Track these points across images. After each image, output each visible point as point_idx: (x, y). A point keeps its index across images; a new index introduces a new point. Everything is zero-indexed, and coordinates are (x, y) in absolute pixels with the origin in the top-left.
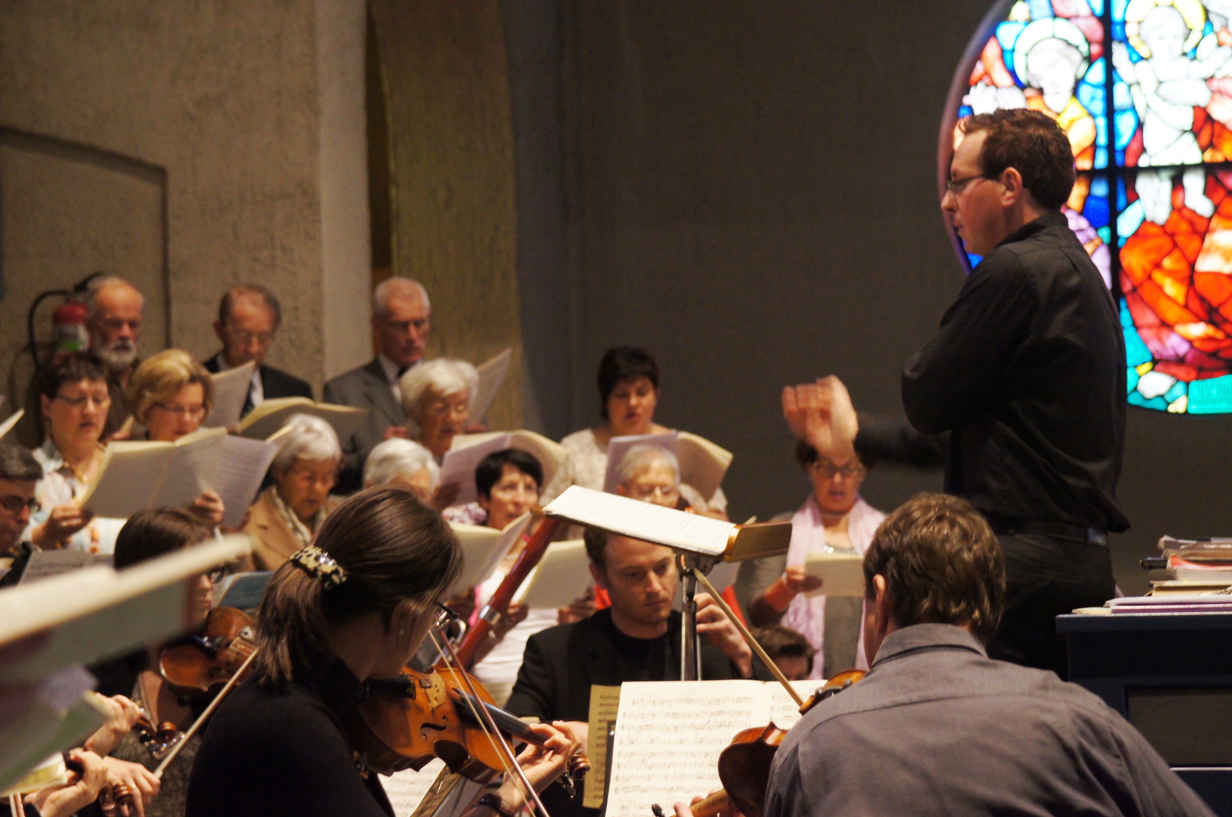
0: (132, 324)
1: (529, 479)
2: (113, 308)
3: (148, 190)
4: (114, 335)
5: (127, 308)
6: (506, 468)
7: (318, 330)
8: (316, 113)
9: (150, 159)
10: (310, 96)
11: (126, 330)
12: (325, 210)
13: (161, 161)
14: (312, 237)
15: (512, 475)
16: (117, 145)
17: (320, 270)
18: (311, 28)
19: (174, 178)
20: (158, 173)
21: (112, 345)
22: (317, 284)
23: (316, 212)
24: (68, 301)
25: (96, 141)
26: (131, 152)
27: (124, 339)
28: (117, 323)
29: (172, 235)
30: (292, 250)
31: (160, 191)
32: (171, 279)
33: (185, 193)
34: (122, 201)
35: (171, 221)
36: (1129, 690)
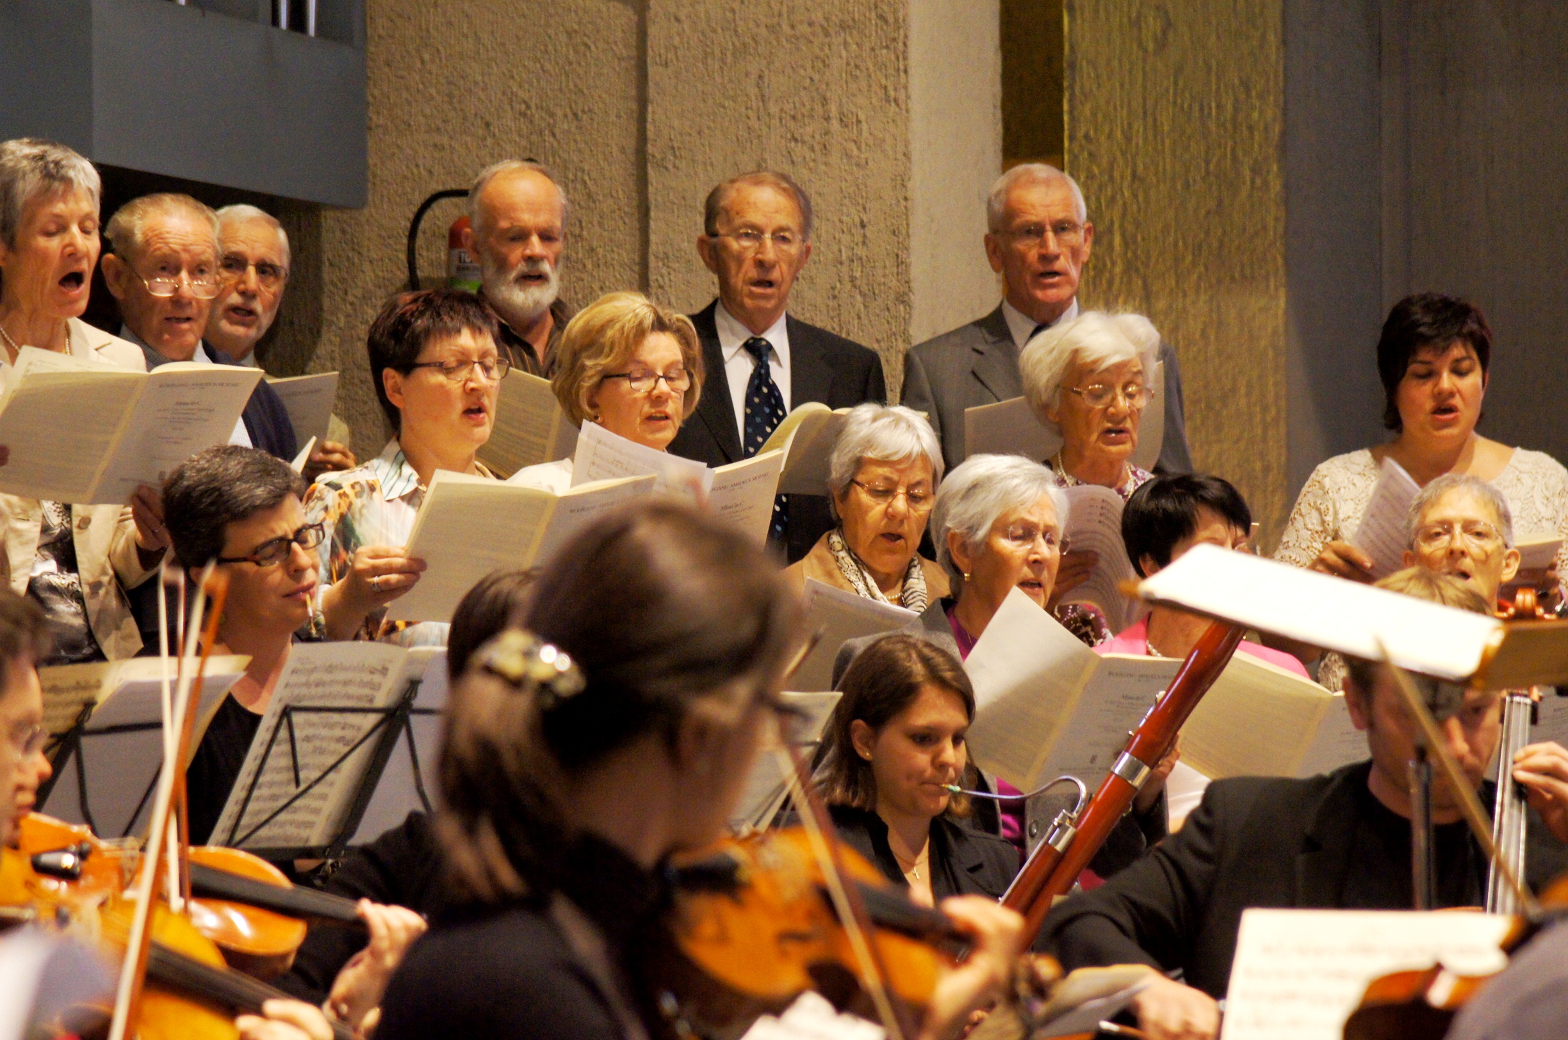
0: (545, 236)
2: (509, 210)
4: (517, 254)
5: (533, 207)
7: (901, 263)
11: (537, 247)
12: (917, 50)
14: (894, 100)
17: (907, 156)
21: (513, 274)
23: (904, 56)
27: (535, 261)
28: (520, 235)
29: (652, 91)
30: (859, 122)
31: (635, 18)
32: (651, 172)
33: (678, 20)
34: (570, 34)
35: (652, 70)
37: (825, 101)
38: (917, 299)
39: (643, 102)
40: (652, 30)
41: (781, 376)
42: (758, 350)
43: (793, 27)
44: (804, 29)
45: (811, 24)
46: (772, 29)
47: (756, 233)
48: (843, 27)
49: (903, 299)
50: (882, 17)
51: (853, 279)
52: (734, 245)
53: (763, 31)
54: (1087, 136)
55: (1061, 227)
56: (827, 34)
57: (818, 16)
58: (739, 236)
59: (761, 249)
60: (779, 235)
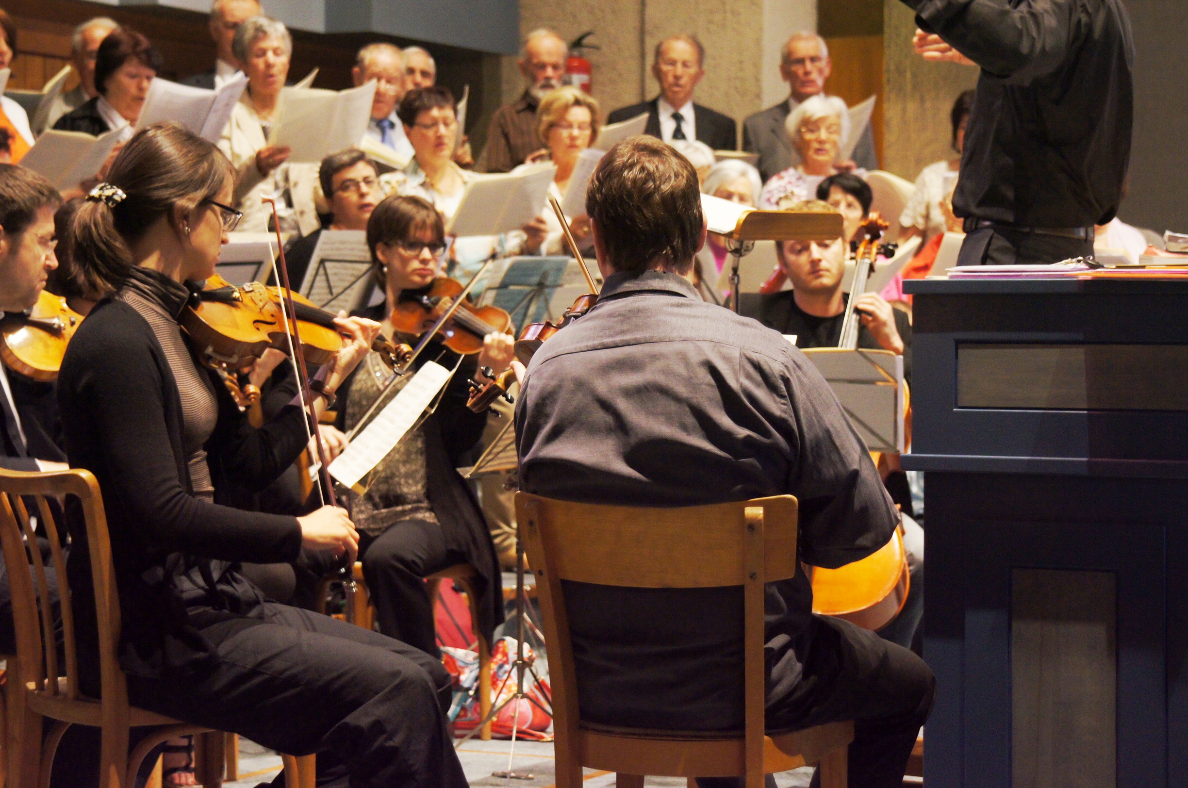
0: (555, 67)
1: (850, 198)
2: (538, 54)
4: (541, 75)
5: (550, 53)
7: (758, 79)
11: (550, 72)
15: (836, 195)
17: (761, 28)
21: (539, 84)
22: (759, 41)
27: (548, 79)
28: (543, 66)
30: (740, 14)
32: (646, 36)
36: (959, 344)
41: (689, 130)
49: (758, 95)
52: (665, 69)
55: (813, 60)
58: (667, 65)
59: (676, 70)
60: (685, 64)
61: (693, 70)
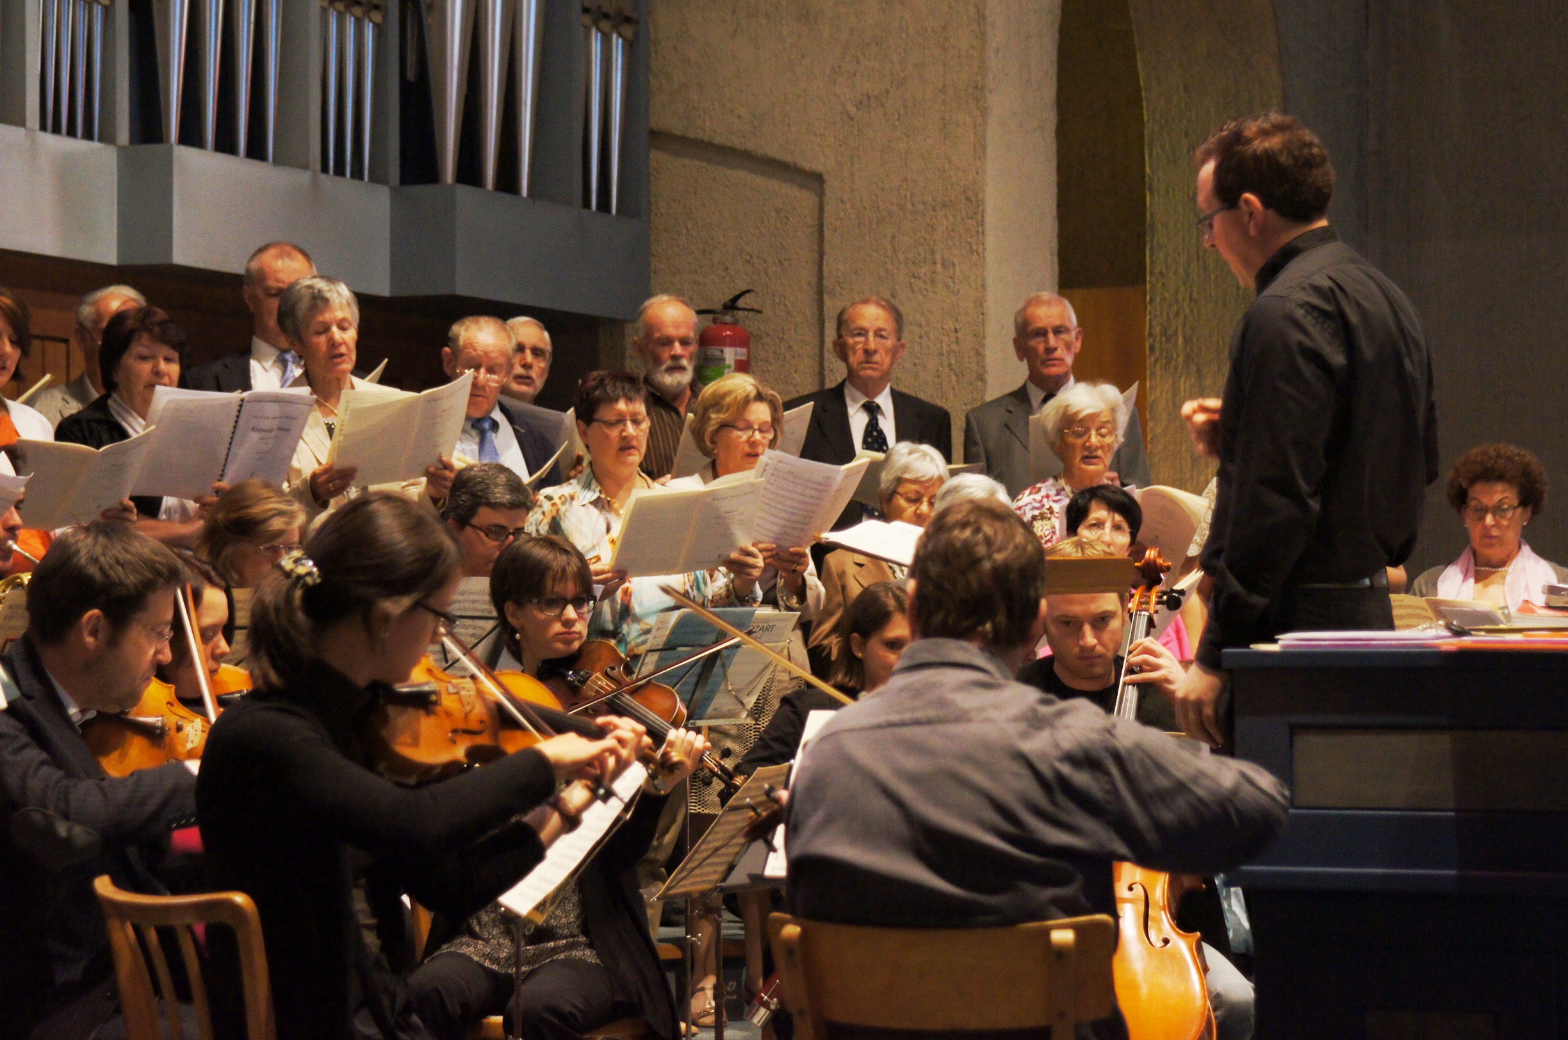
1: (1118, 518)
2: (661, 326)
3: (804, 199)
4: (666, 355)
6: (1094, 505)
7: (979, 354)
8: (984, 113)
9: (806, 165)
10: (978, 92)
11: (677, 349)
12: (990, 220)
13: (819, 168)
14: (976, 251)
15: (1098, 512)
16: (773, 151)
17: (984, 287)
18: (981, 17)
19: (833, 186)
20: (815, 180)
22: (980, 303)
23: (982, 223)
24: (715, 321)
25: (750, 146)
26: (788, 158)
27: (676, 358)
29: (827, 248)
30: (954, 265)
31: (817, 200)
32: (826, 297)
33: (843, 201)
34: (778, 211)
35: (826, 233)
36: (1294, 729)
37: (933, 252)
38: (990, 378)
39: (821, 254)
40: (828, 208)
41: (888, 425)
42: (872, 410)
43: (913, 205)
44: (922, 207)
45: (924, 203)
46: (901, 207)
47: (863, 332)
48: (944, 205)
49: (981, 377)
50: (968, 199)
51: (950, 365)
52: (851, 341)
53: (895, 208)
54: (1161, 273)
55: (1058, 331)
56: (934, 210)
57: (928, 199)
58: (854, 336)
59: (866, 342)
60: (878, 333)
61: (889, 343)
